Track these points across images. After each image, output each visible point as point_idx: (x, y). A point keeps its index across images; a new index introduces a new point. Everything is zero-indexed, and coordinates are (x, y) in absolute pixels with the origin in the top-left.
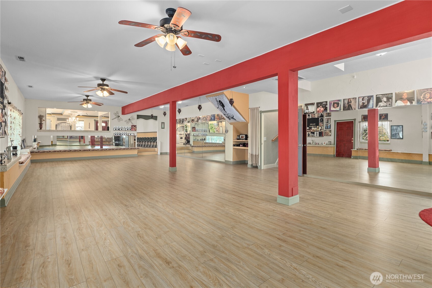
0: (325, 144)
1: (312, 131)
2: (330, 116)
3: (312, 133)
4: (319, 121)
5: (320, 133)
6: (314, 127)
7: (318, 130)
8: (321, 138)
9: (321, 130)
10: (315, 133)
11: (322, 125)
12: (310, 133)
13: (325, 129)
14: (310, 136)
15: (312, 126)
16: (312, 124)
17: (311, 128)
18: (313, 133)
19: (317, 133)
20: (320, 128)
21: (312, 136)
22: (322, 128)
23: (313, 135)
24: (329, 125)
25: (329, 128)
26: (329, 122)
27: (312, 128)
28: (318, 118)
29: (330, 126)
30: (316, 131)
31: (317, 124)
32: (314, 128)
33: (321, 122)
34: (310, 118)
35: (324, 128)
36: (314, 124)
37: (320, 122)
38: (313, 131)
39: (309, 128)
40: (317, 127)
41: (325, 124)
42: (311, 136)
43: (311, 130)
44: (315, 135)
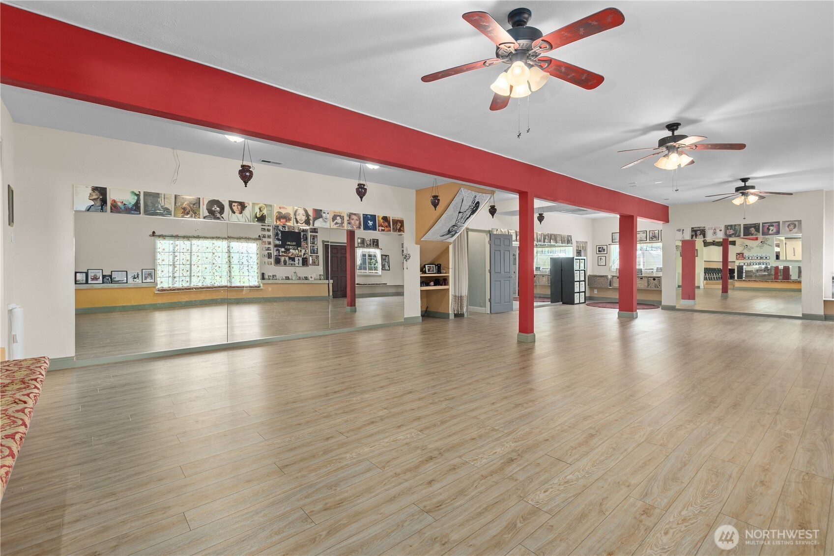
0: (313, 279)
1: (290, 255)
2: (317, 232)
3: (290, 258)
4: (300, 239)
5: (303, 259)
6: (293, 249)
7: (300, 254)
8: (305, 268)
9: (304, 254)
10: (296, 259)
11: (307, 247)
12: (287, 259)
13: (310, 254)
14: (287, 264)
15: (291, 247)
16: (289, 243)
17: (289, 250)
18: (293, 259)
19: (299, 260)
20: (303, 251)
21: (292, 265)
22: (306, 251)
23: (292, 262)
24: (315, 247)
25: (315, 251)
26: (316, 243)
27: (291, 250)
28: (299, 233)
29: (317, 249)
30: (298, 257)
31: (299, 245)
32: (294, 251)
33: (304, 240)
34: (287, 230)
35: (309, 251)
36: (294, 243)
37: (302, 240)
38: (292, 255)
39: (285, 249)
40: (299, 248)
41: (309, 245)
42: (289, 264)
43: (289, 253)
44: (295, 263)
